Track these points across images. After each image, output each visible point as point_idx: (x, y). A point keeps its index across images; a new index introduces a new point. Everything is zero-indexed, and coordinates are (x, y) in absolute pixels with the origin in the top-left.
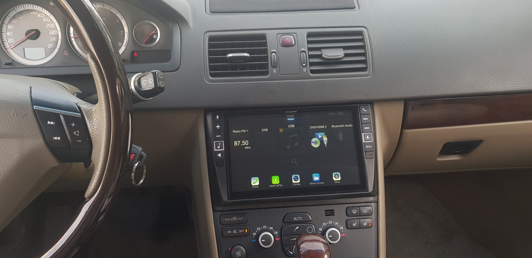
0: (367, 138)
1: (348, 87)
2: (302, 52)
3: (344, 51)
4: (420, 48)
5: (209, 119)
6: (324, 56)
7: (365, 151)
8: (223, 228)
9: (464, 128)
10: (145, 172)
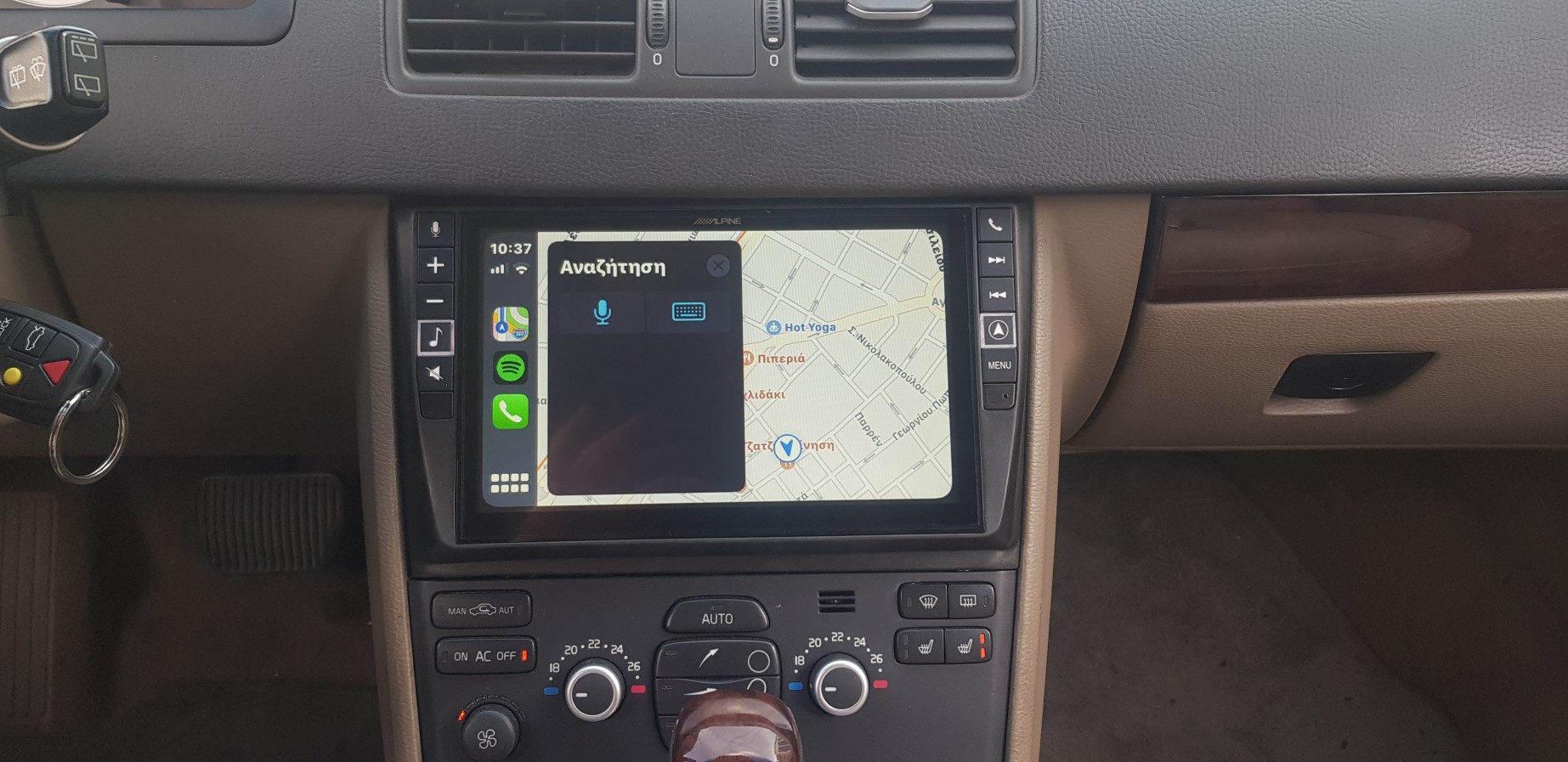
0: (995, 333)
1: (937, 135)
5: (406, 233)
6: (852, 8)
7: (983, 383)
8: (441, 639)
9: (1370, 308)
10: (122, 434)
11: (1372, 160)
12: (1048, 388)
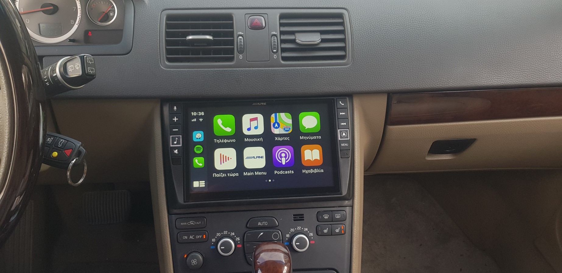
0: (343, 135)
1: (324, 77)
2: (273, 36)
3: (321, 35)
4: (407, 34)
5: (166, 110)
6: (297, 41)
7: (340, 150)
8: (179, 233)
9: (455, 126)
10: (85, 170)
11: (452, 81)
12: (359, 151)
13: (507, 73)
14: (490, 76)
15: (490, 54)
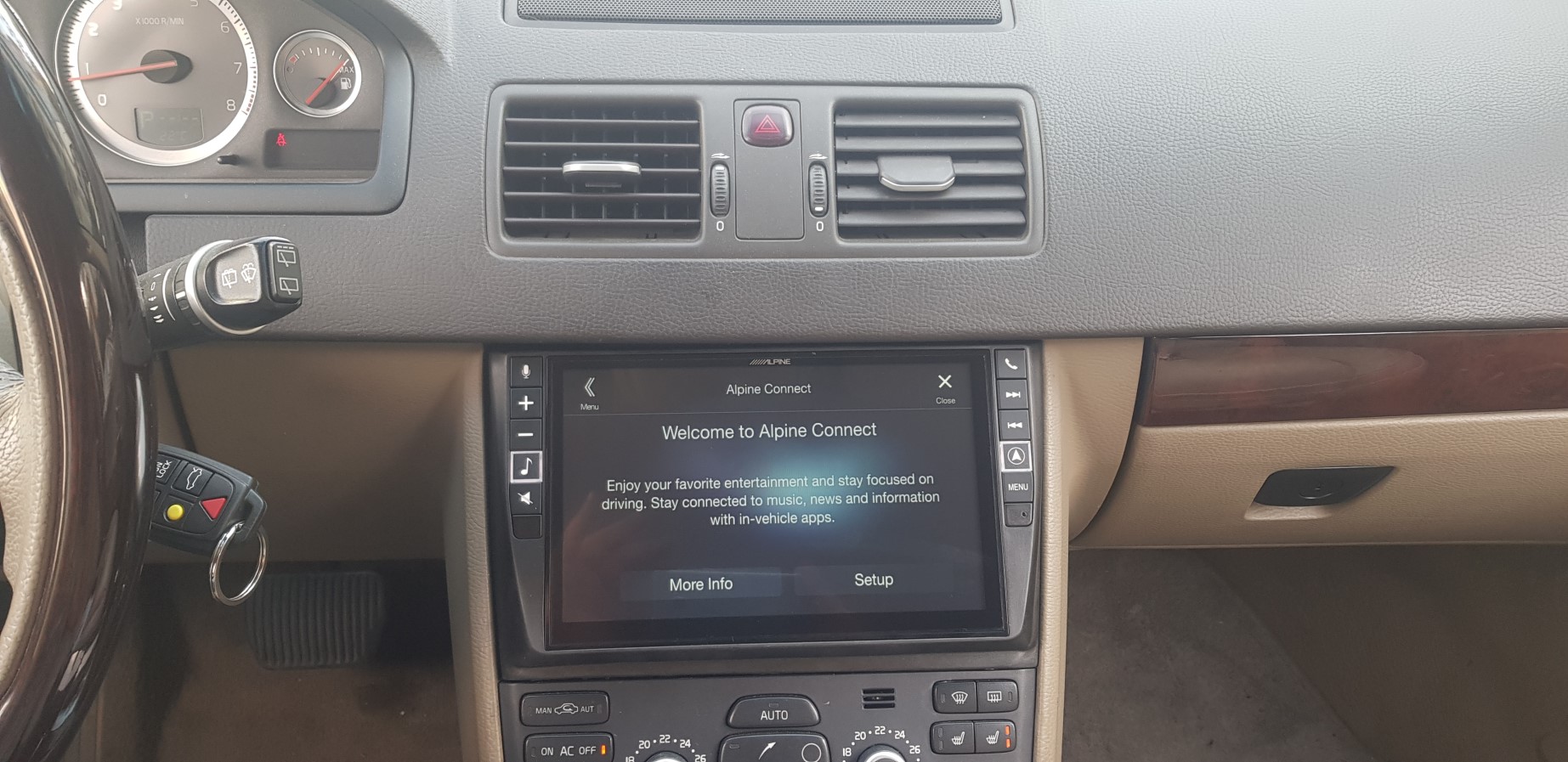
0: (1014, 459)
1: (961, 289)
2: (815, 167)
3: (955, 165)
4: (1205, 165)
5: (499, 370)
6: (885, 181)
7: (1004, 503)
8: (528, 736)
9: (1337, 430)
10: (263, 558)
11: (1334, 307)
12: (1060, 505)
13: (1494, 284)
14: (1445, 292)
15: (1446, 227)
